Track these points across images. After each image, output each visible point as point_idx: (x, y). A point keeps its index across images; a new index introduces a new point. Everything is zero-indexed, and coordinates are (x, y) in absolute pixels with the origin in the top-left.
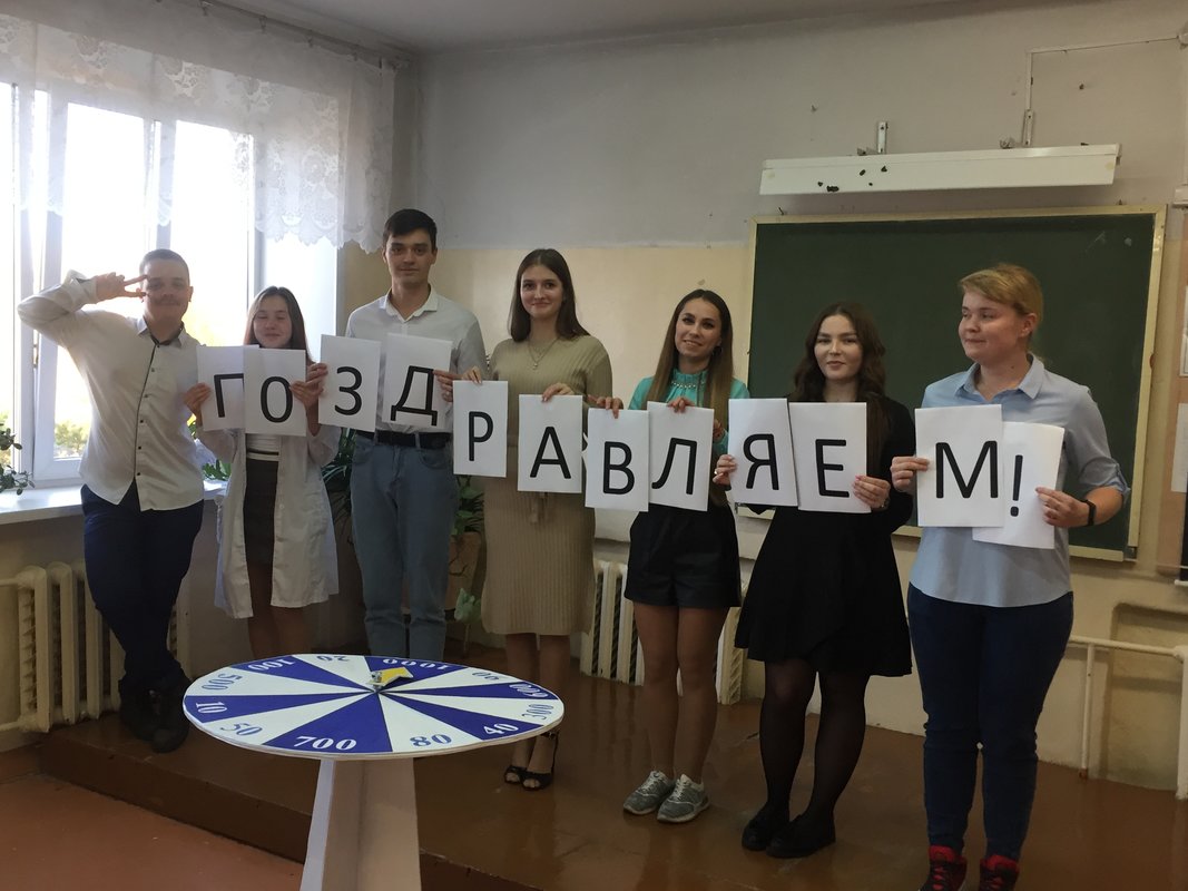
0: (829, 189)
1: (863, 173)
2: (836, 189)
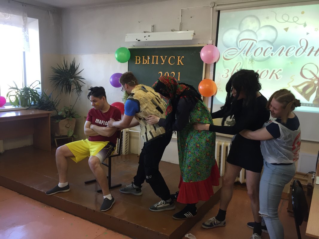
0: (138, 40)
1: (145, 37)
2: (140, 40)
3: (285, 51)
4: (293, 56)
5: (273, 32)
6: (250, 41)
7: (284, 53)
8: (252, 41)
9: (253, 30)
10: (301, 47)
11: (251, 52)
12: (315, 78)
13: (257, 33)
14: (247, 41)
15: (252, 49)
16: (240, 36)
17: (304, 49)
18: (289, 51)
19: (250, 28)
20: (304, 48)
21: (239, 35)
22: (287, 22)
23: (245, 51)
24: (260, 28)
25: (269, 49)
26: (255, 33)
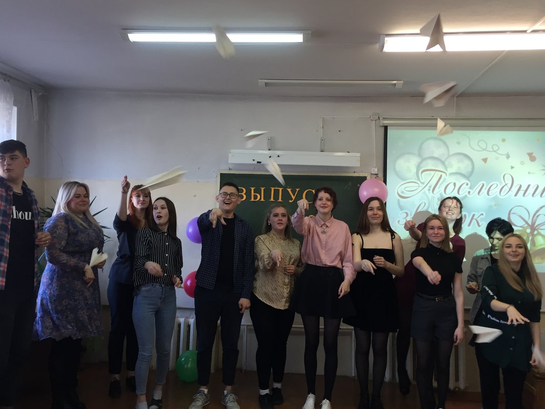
0: (258, 162)
1: (270, 157)
2: (261, 162)
3: (485, 189)
4: (497, 195)
5: (467, 162)
6: (437, 172)
7: (484, 191)
8: (440, 173)
9: (440, 158)
10: (506, 185)
11: (439, 188)
12: (526, 225)
13: (446, 163)
14: (433, 173)
15: (441, 184)
16: (422, 165)
17: (510, 187)
18: (491, 189)
19: (436, 155)
20: (509, 185)
21: (421, 163)
22: (485, 151)
23: (430, 187)
24: (449, 156)
25: (465, 185)
26: (443, 163)
